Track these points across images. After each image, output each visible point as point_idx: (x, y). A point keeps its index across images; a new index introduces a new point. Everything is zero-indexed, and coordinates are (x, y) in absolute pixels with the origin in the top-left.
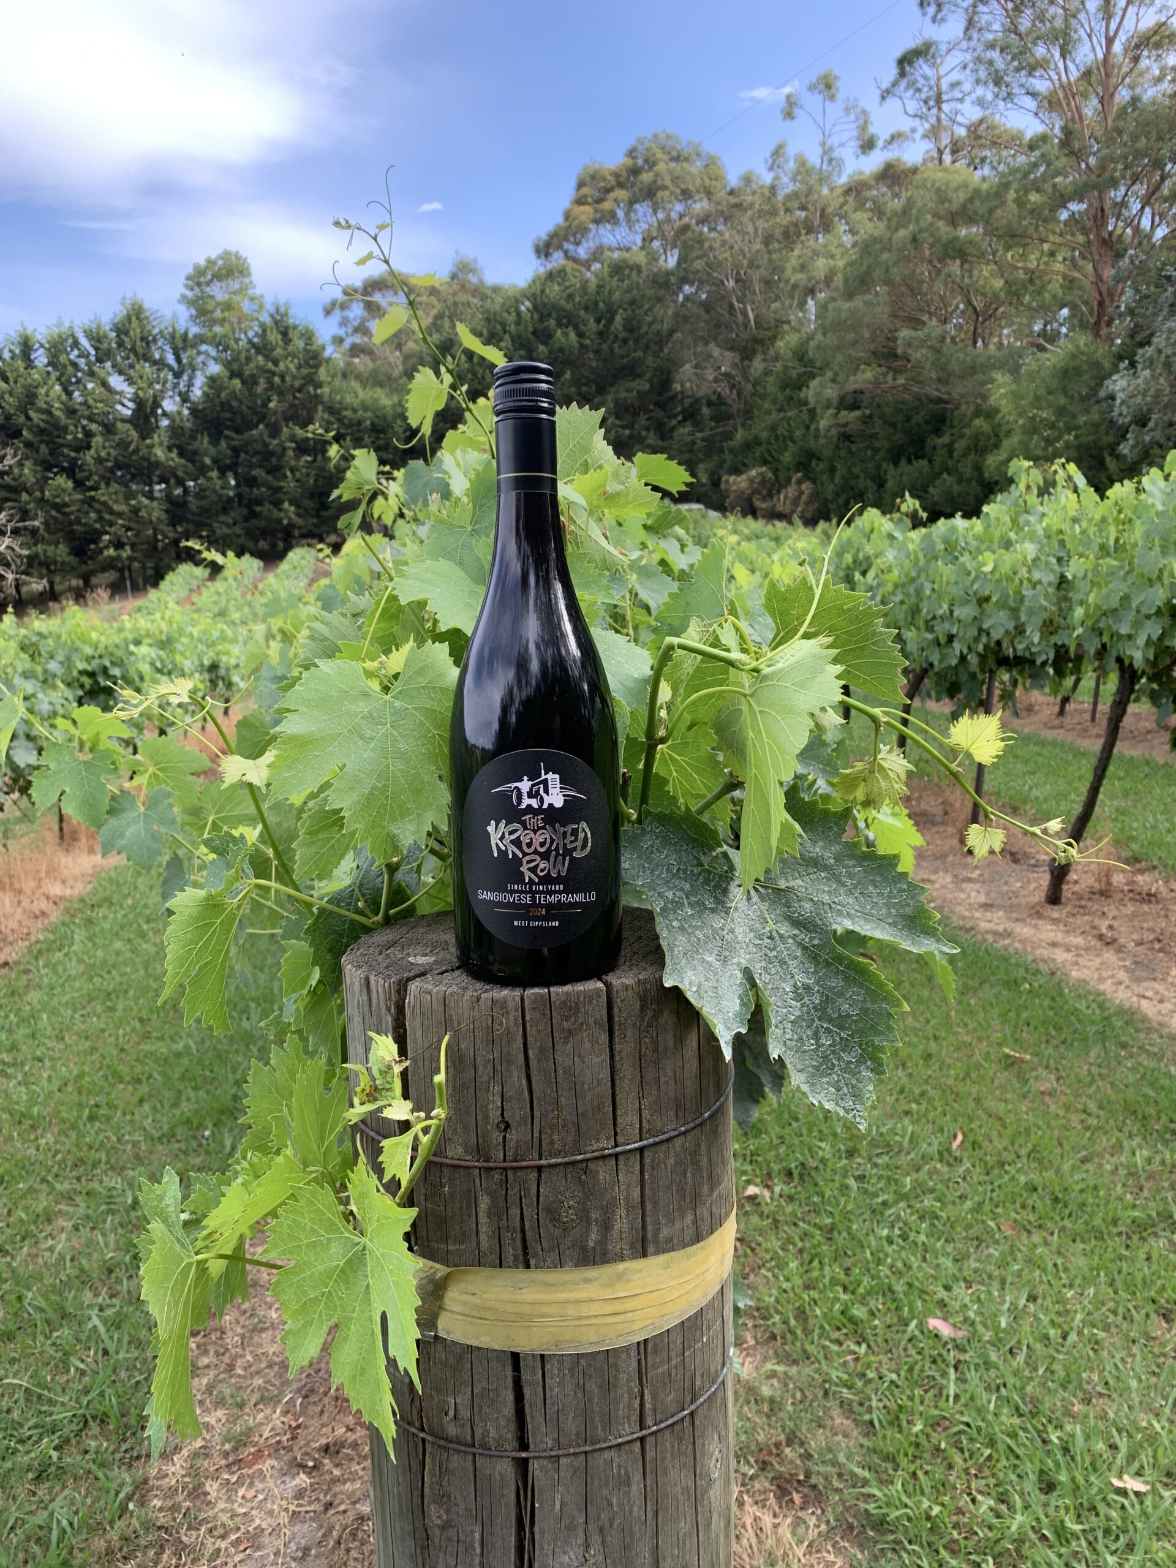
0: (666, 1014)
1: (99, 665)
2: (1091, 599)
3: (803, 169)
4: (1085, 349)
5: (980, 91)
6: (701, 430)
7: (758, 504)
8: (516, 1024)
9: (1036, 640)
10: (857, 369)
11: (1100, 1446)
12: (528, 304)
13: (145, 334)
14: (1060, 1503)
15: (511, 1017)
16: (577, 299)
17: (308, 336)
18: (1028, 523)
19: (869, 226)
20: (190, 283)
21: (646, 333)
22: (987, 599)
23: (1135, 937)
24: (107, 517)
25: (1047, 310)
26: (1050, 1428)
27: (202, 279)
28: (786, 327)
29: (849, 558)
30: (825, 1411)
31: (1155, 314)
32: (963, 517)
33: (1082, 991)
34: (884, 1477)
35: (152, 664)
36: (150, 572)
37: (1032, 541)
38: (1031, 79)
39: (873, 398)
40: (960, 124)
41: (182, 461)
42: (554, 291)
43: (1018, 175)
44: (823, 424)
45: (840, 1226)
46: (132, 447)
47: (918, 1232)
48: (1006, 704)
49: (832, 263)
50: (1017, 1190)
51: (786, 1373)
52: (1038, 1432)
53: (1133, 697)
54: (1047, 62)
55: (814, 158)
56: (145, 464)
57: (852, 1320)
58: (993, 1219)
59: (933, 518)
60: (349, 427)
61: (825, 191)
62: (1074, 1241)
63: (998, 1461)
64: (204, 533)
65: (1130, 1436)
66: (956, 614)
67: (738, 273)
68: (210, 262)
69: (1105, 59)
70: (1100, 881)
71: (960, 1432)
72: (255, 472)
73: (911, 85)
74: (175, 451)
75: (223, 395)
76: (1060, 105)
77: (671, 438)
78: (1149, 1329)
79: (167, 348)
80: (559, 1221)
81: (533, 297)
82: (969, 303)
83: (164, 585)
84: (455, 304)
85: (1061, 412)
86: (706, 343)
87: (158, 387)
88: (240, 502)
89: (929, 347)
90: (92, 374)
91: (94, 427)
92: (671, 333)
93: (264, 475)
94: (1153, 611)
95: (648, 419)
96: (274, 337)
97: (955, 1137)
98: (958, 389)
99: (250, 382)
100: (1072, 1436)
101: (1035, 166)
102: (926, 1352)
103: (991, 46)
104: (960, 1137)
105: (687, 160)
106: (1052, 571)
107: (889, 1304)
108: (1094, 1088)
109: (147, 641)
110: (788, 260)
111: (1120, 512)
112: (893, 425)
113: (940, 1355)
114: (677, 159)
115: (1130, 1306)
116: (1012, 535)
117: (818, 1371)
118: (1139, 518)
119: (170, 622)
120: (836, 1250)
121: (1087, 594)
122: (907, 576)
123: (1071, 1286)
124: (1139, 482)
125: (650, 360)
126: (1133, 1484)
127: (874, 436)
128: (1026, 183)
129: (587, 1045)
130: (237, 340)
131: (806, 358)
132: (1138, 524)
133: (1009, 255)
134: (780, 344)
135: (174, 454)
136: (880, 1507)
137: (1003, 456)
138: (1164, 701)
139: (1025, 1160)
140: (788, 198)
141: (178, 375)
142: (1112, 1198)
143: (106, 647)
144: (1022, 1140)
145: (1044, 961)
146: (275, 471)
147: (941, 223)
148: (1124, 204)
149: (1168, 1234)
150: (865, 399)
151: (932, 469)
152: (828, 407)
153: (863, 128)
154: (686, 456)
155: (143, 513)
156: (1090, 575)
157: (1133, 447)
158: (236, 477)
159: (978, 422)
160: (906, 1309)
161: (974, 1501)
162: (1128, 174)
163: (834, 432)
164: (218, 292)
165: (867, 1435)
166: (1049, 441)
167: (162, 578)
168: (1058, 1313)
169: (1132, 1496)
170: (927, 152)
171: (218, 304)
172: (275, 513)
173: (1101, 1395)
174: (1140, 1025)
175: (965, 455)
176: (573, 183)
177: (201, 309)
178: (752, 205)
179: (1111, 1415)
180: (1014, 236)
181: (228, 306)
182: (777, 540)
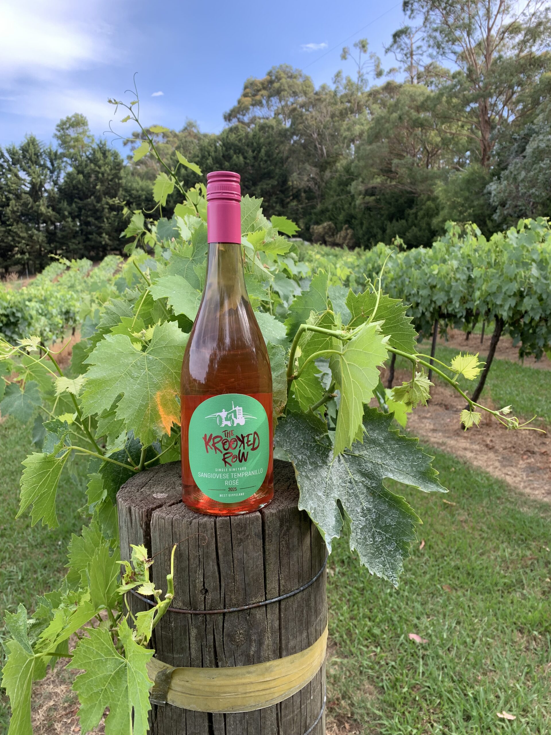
0: (293, 528)
1: (11, 311)
2: (484, 288)
3: (349, 84)
4: (477, 171)
5: (430, 50)
6: (301, 204)
7: (327, 239)
8: (211, 537)
9: (457, 306)
10: (373, 177)
11: (492, 697)
12: (220, 143)
13: (36, 152)
14: (474, 726)
15: (209, 532)
16: (244, 141)
17: (115, 155)
18: (454, 251)
19: (378, 110)
20: (58, 128)
21: (276, 158)
22: (435, 287)
23: (503, 445)
24: (17, 239)
25: (460, 152)
26: (468, 688)
27: (64, 127)
28: (341, 157)
29: (370, 266)
30: (361, 681)
31: (509, 156)
32: (424, 247)
33: (479, 472)
34: (389, 714)
35: (37, 311)
36: (38, 266)
37: (456, 259)
38: (454, 46)
39: (381, 191)
40: (421, 66)
41: (54, 213)
42: (233, 137)
43: (447, 90)
44: (358, 202)
45: (367, 588)
46: (30, 206)
47: (404, 591)
48: (442, 335)
49: (362, 127)
50: (450, 569)
51: (341, 662)
52: (462, 690)
53: (502, 333)
54: (461, 39)
55: (355, 79)
56: (36, 214)
57: (374, 635)
58: (439, 584)
59: (410, 247)
60: (134, 198)
61: (359, 94)
62: (477, 594)
63: (443, 705)
64: (64, 248)
65: (505, 691)
66: (420, 293)
67: (319, 131)
68: (69, 119)
69: (487, 38)
70: (486, 419)
71: (425, 691)
72: (90, 219)
73: (399, 47)
74: (51, 208)
75: (74, 182)
76: (467, 58)
77: (287, 207)
78: (513, 638)
79: (47, 159)
80: (234, 641)
81: (223, 140)
82: (425, 148)
83: (45, 272)
84: (186, 142)
85: (466, 199)
86: (304, 163)
87: (42, 177)
88: (82, 233)
89: (407, 168)
90: (10, 170)
91: (11, 196)
92: (288, 158)
93: (93, 220)
94: (512, 294)
95: (277, 198)
96: (99, 155)
97: (421, 543)
98: (420, 188)
99: (87, 176)
100: (478, 692)
101: (455, 86)
102: (409, 650)
103: (436, 30)
104: (423, 543)
105: (295, 78)
106: (465, 274)
107: (390, 627)
108: (485, 519)
109: (34, 300)
110: (342, 125)
111: (497, 247)
112: (390, 204)
113: (415, 652)
114: (291, 77)
115: (504, 626)
116: (447, 257)
117: (357, 661)
118: (506, 250)
119: (46, 291)
120: (365, 600)
121: (482, 285)
122: (397, 275)
123: (476, 617)
124: (506, 233)
125: (277, 171)
126: (507, 716)
127: (381, 208)
128: (450, 92)
129: (251, 547)
130: (81, 156)
131: (350, 171)
132: (505, 253)
133: (443, 126)
134: (338, 165)
135: (50, 210)
136: (387, 730)
137: (440, 219)
138: (516, 335)
139: (454, 554)
140: (342, 97)
141: (52, 172)
142: (495, 573)
143: (14, 303)
144: (452, 545)
145: (461, 457)
146: (99, 218)
147: (412, 111)
148: (495, 105)
149: (521, 590)
150: (377, 191)
151: (407, 224)
152: (360, 195)
153: (377, 66)
154: (294, 216)
155: (35, 238)
156: (483, 276)
157: (499, 216)
158: (80, 221)
159: (429, 203)
160: (399, 629)
161: (432, 726)
162: (497, 90)
163: (363, 206)
164: (72, 133)
165: (380, 693)
166: (461, 213)
167: (44, 268)
168: (471, 630)
169: (507, 722)
170: (406, 78)
171: (72, 139)
172: (99, 238)
173: (491, 671)
174: (506, 488)
175: (423, 218)
176: (242, 87)
177: (64, 141)
178: (325, 100)
179: (496, 681)
180: (445, 118)
181: (77, 140)
182: (336, 256)
